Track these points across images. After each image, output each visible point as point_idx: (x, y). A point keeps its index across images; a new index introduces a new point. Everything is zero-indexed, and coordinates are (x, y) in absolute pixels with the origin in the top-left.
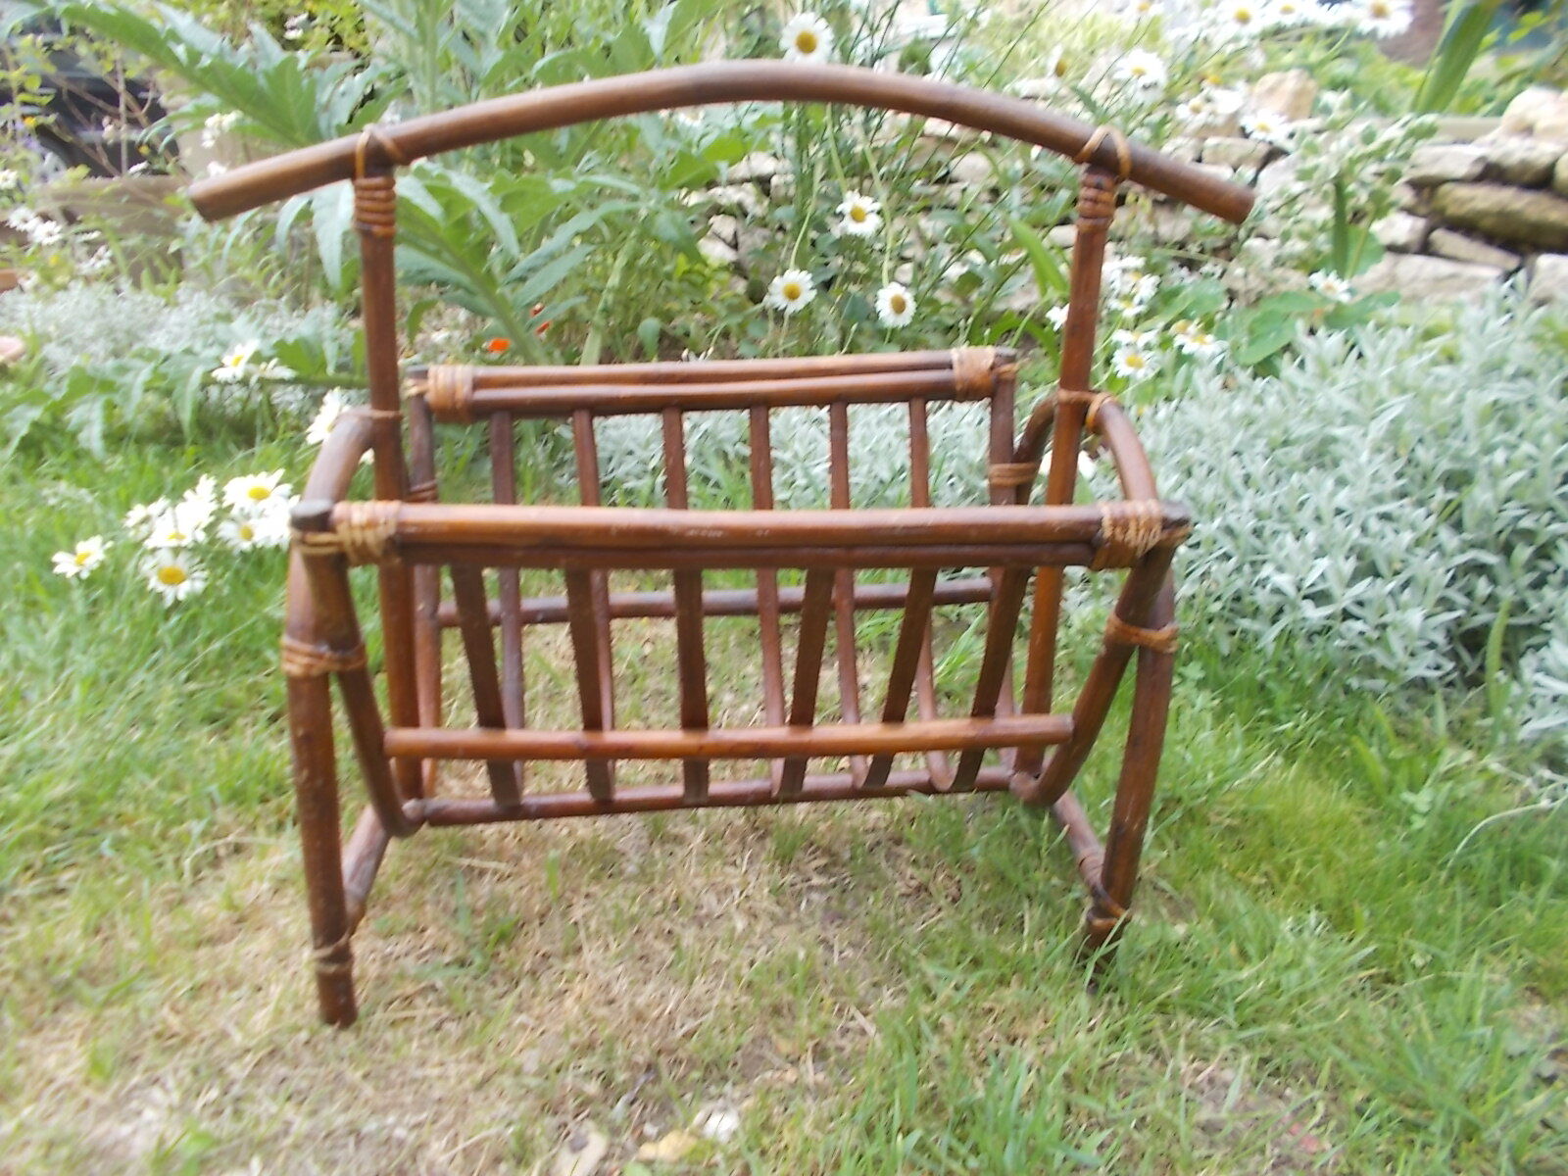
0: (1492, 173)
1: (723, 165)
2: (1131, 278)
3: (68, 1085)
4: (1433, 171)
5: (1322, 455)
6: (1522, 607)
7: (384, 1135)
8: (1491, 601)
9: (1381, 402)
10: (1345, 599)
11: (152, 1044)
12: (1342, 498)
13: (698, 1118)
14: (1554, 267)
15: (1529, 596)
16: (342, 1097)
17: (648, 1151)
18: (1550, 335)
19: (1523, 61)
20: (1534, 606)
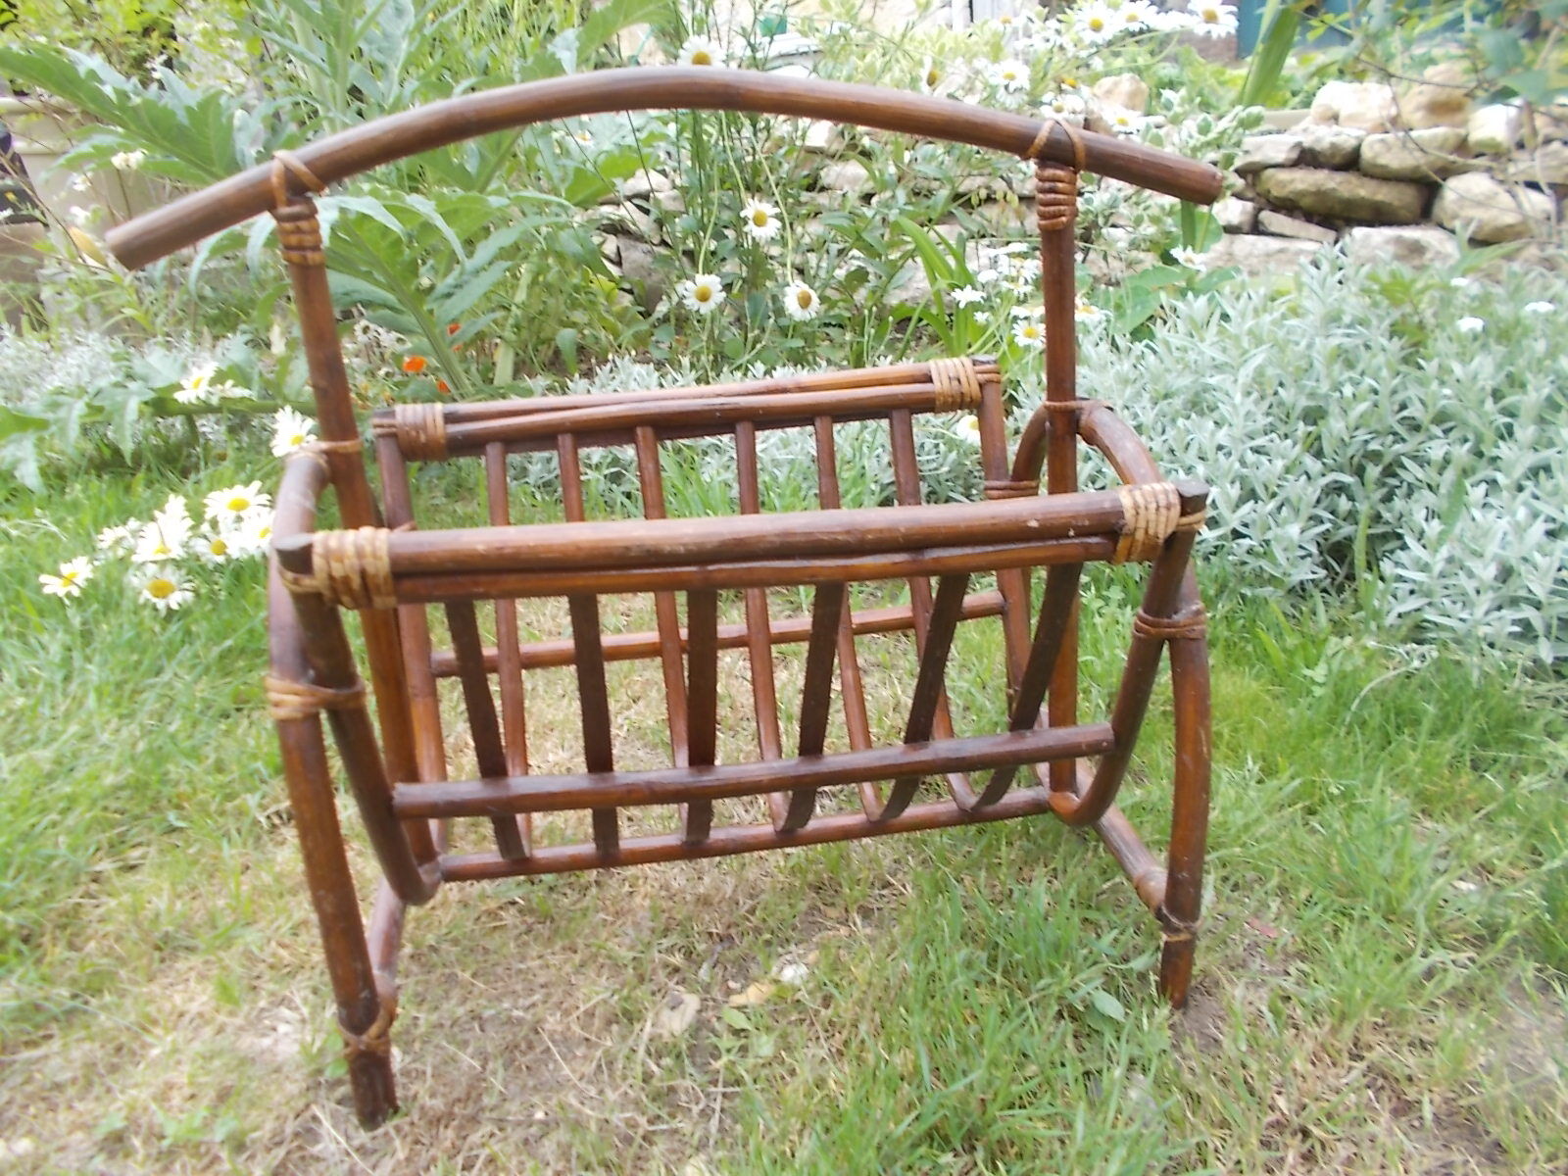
0: (1307, 158)
1: (618, 181)
2: (1017, 262)
3: (201, 1015)
4: (1257, 158)
5: (1198, 404)
6: (1377, 518)
7: (503, 1017)
8: (1352, 517)
9: (1245, 352)
10: (1234, 521)
11: (268, 974)
12: (1222, 436)
13: (775, 969)
14: (1367, 237)
15: (1381, 508)
16: (456, 994)
17: (738, 1000)
18: (1376, 287)
19: (1320, 58)
20: (1386, 515)
